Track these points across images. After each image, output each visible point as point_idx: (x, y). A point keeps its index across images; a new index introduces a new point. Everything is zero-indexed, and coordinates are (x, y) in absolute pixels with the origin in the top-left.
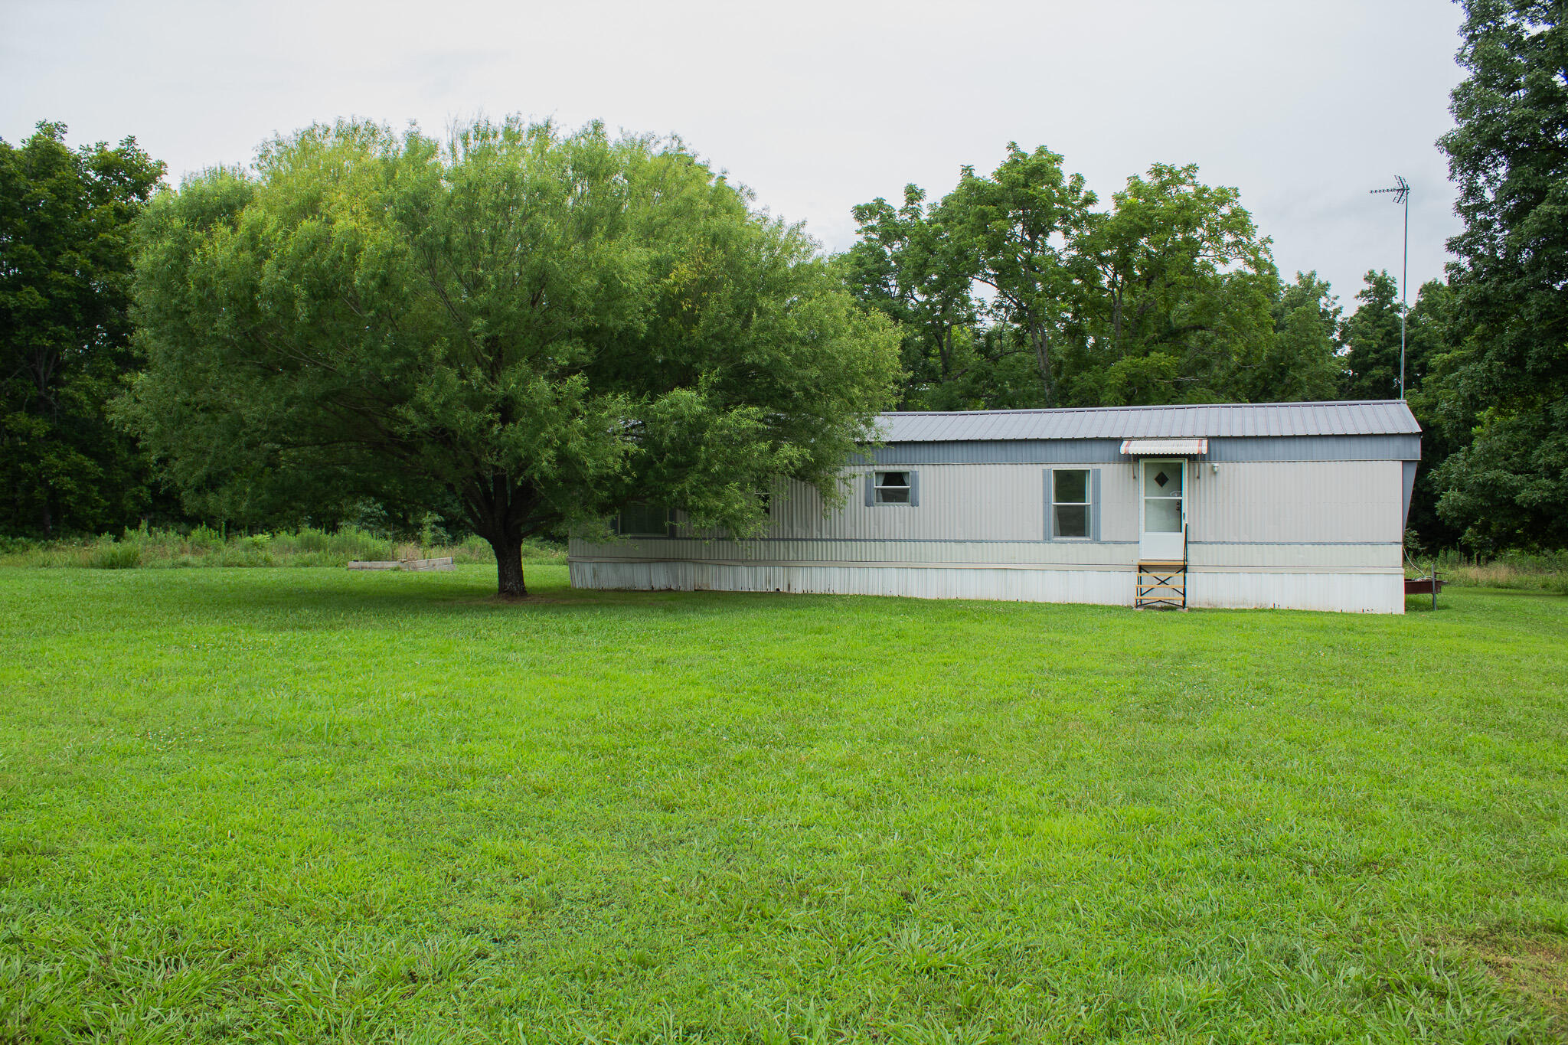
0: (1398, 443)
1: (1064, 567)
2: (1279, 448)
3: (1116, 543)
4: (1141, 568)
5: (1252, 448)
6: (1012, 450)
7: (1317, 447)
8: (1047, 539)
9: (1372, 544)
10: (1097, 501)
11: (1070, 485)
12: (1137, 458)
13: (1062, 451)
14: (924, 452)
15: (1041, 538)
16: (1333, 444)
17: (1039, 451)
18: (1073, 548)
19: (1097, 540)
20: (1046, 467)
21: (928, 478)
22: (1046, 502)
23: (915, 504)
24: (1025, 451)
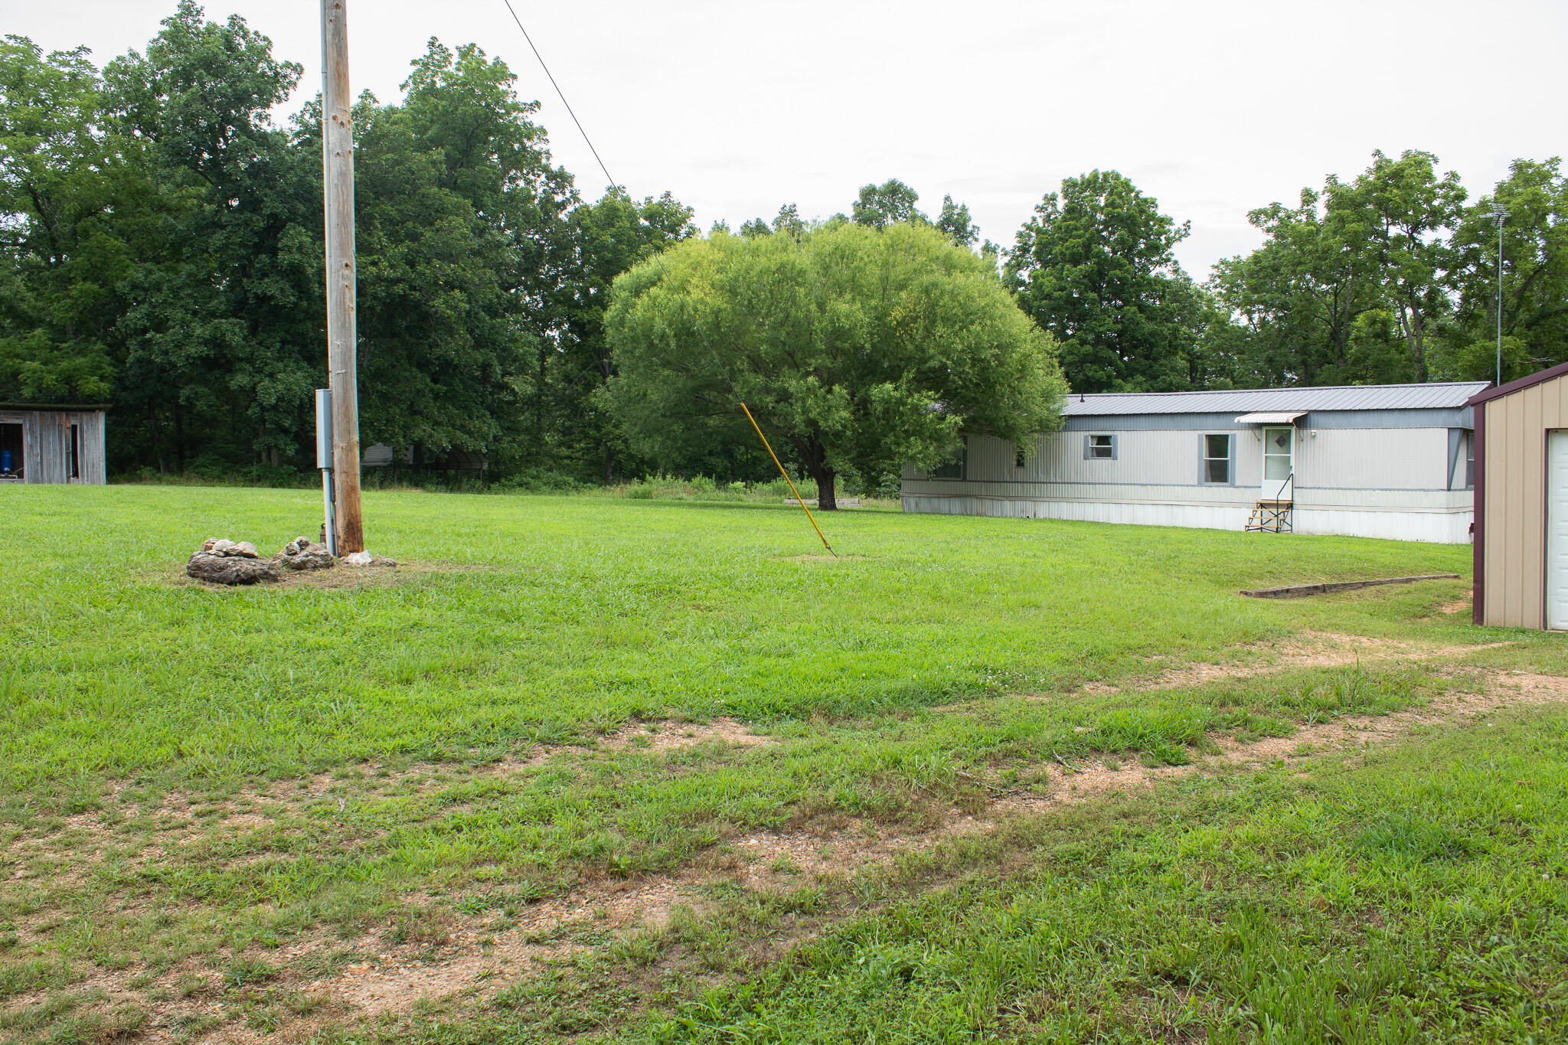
0: (1444, 414)
1: (1210, 504)
2: (1359, 419)
3: (1245, 487)
4: (1262, 506)
5: (1339, 418)
6: (1178, 420)
7: (1386, 418)
8: (1200, 484)
9: (1424, 490)
10: (1234, 458)
11: (1218, 446)
12: (1259, 426)
13: (1210, 420)
14: (1121, 422)
15: (1196, 483)
16: (1396, 415)
17: (1197, 421)
18: (1218, 491)
19: (1233, 486)
20: (1200, 432)
21: (1124, 440)
22: (1200, 457)
23: (1115, 458)
24: (1186, 420)
